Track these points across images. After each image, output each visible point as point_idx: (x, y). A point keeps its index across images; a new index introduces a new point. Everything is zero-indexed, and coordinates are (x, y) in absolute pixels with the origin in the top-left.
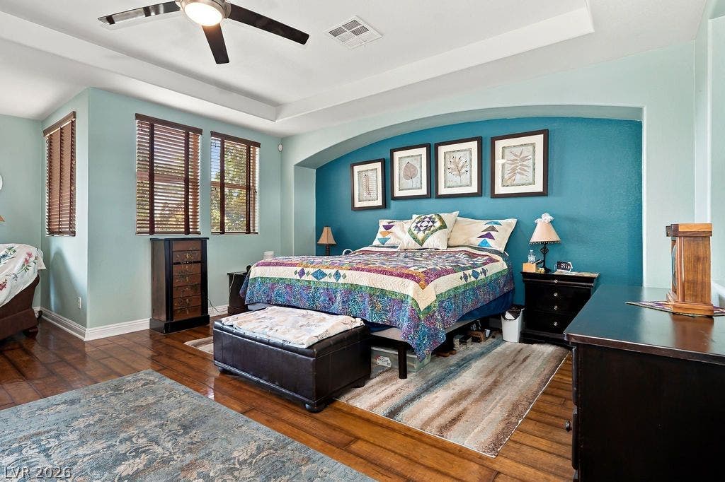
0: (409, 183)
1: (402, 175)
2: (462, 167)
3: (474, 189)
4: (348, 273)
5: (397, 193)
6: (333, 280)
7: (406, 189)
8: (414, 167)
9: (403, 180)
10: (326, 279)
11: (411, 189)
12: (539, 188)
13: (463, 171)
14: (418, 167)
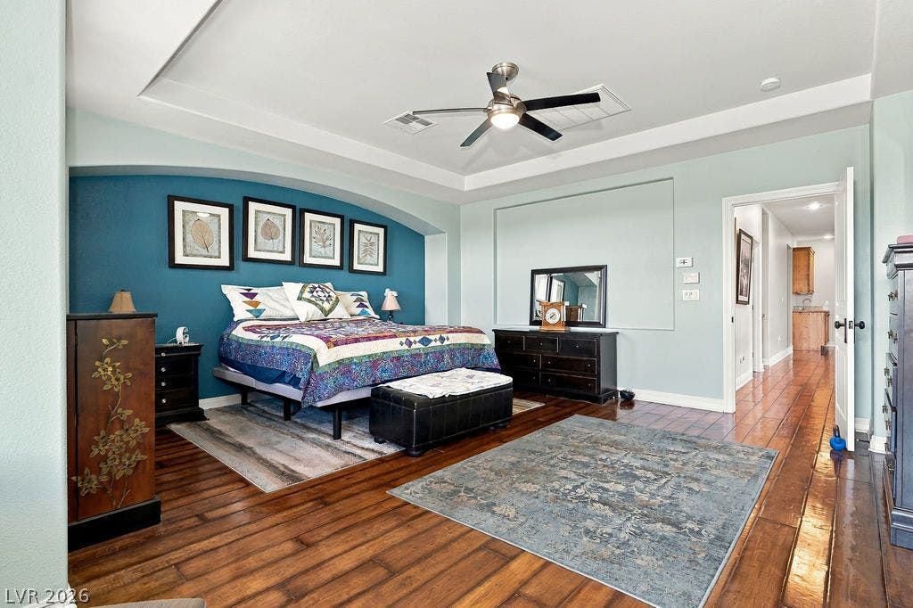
0: (269, 244)
1: (259, 231)
2: (327, 239)
3: (336, 262)
4: (450, 335)
5: (252, 254)
6: (439, 343)
7: (264, 251)
8: (275, 226)
9: (260, 239)
10: (433, 344)
11: (272, 251)
12: (380, 269)
13: (328, 243)
14: (281, 228)
